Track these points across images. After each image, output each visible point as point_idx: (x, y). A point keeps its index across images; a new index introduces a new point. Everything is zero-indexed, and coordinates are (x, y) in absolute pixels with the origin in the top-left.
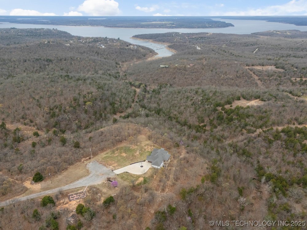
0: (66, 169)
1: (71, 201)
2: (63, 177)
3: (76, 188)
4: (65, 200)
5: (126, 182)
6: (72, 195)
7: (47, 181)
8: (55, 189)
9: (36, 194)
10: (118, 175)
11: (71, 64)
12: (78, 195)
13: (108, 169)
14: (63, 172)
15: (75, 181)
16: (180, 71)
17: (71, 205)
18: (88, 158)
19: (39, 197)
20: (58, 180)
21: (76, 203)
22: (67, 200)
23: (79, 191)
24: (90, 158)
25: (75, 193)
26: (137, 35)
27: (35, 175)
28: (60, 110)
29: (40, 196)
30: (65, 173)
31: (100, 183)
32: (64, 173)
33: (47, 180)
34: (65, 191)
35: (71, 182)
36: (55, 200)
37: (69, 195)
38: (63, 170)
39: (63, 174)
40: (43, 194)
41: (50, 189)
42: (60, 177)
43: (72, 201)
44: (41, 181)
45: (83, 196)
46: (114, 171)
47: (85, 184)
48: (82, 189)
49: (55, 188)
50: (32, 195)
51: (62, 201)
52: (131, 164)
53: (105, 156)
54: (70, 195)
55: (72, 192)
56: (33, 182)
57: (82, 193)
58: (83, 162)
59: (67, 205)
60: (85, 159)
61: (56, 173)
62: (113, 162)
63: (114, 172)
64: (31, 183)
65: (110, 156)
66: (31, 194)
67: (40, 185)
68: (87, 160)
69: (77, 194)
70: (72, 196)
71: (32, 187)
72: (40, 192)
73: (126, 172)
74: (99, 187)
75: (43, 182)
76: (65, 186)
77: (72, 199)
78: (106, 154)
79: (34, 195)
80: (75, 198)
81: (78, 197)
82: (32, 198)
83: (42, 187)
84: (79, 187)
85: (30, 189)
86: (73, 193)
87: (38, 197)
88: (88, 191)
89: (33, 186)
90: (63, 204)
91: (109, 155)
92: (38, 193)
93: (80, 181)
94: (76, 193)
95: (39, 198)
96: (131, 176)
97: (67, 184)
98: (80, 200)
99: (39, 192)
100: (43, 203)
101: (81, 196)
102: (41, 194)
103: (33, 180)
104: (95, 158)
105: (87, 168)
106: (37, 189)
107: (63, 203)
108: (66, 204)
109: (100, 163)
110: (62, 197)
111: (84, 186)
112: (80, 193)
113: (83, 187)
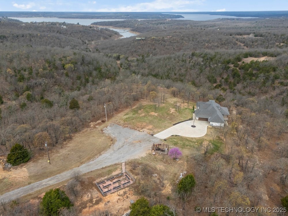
0: (70, 138)
1: (106, 195)
2: (69, 151)
3: (103, 168)
4: (91, 195)
5: (187, 149)
6: (103, 182)
7: (40, 161)
8: (61, 174)
9: (19, 189)
10: (165, 140)
11: (31, 40)
12: (115, 181)
13: (143, 133)
14: (66, 144)
15: (96, 157)
16: (160, 42)
17: (110, 204)
18: (100, 121)
19: (30, 195)
20: (62, 158)
21: (119, 197)
22: (96, 194)
23: (114, 173)
24: (103, 122)
25: (106, 177)
26: (96, 23)
27: (12, 151)
28: (30, 73)
29: (31, 192)
30: (71, 145)
31: (144, 155)
32: (68, 145)
33: (40, 159)
34: (85, 175)
35: (89, 159)
36: (72, 198)
37: (95, 182)
38: (65, 140)
39: (69, 147)
40: (38, 186)
41: (50, 176)
42: (63, 152)
43: (109, 194)
44: (27, 161)
45: (126, 181)
46: (155, 136)
47: (118, 159)
48: (116, 169)
49: (59, 173)
50: (11, 193)
51: (86, 198)
52: (174, 125)
53: (125, 117)
54: (98, 183)
55: (100, 176)
56: (10, 166)
57: (121, 176)
58: (95, 127)
59: (101, 206)
60: (95, 123)
61: (54, 146)
62: (144, 124)
63: (155, 138)
64: (4, 169)
65: (134, 116)
66: (8, 190)
67: (24, 169)
68: (99, 124)
69: (112, 179)
70: (105, 185)
71: (7, 176)
72: (29, 184)
73: (176, 136)
74: (148, 162)
75: (31, 164)
76: (81, 167)
77: (106, 190)
78: (125, 115)
79: (16, 191)
80: (111, 187)
81: (117, 185)
82: (14, 198)
83: (32, 174)
84: (109, 166)
85: (5, 180)
86: (103, 179)
87: (27, 195)
88: (131, 171)
89: (10, 173)
90: (91, 204)
91: (131, 115)
92: (25, 187)
93: (105, 155)
94: (109, 176)
95: (29, 197)
96: (187, 140)
97: (82, 163)
98: (124, 190)
99: (26, 185)
100: (48, 208)
101: (123, 182)
102: (32, 189)
103: (9, 160)
104: (110, 121)
105: (107, 135)
106: (20, 179)
107: (91, 201)
108: (97, 202)
109: (125, 127)
110: (83, 189)
111: (117, 162)
112: (118, 176)
113: (116, 164)
